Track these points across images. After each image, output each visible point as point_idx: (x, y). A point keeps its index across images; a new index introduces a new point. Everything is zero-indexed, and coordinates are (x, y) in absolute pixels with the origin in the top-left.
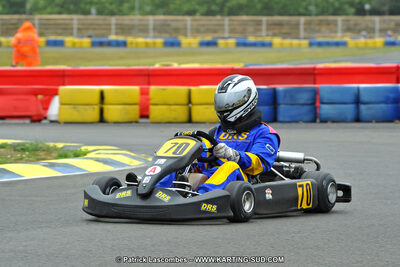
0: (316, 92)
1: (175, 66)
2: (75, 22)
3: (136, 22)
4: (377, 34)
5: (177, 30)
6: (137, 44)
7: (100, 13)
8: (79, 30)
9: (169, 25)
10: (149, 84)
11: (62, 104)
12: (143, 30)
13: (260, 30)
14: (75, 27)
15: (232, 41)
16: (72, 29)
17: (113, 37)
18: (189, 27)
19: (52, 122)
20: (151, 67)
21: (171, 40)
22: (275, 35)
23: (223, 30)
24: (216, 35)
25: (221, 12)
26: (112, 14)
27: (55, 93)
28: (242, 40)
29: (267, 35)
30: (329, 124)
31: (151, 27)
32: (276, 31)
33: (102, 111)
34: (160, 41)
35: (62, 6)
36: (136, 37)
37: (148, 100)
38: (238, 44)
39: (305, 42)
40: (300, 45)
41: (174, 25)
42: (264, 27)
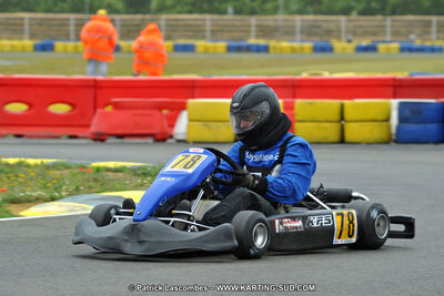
1: (326, 75)
2: (208, 23)
3: (281, 23)
5: (329, 33)
6: (281, 48)
7: (238, 12)
8: (213, 32)
9: (319, 27)
10: (295, 97)
11: (190, 120)
12: (289, 33)
13: (428, 33)
14: (208, 29)
15: (395, 46)
16: (204, 31)
17: (252, 41)
18: (343, 29)
19: (179, 141)
20: (297, 77)
21: (323, 44)
23: (385, 35)
24: (375, 38)
25: (382, 11)
26: (253, 13)
27: (183, 107)
28: (407, 45)
29: (438, 39)
31: (298, 29)
34: (308, 45)
35: (193, 5)
36: (279, 40)
37: (292, 115)
38: (402, 50)
41: (326, 26)
42: (434, 29)
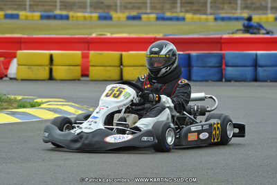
0: (222, 57)
1: (109, 35)
4: (269, 11)
5: (109, 7)
6: (77, 17)
8: (31, 6)
9: (102, 3)
10: (89, 50)
11: (19, 65)
12: (82, 7)
13: (176, 7)
14: (28, 3)
15: (153, 16)
16: (25, 5)
17: (58, 12)
18: (119, 4)
19: (11, 79)
20: (90, 36)
21: (104, 14)
22: (187, 11)
23: (146, 7)
24: (140, 11)
27: (14, 56)
28: (161, 15)
29: (181, 12)
30: (233, 83)
31: (88, 4)
32: (188, 8)
33: (51, 71)
34: (95, 15)
36: (76, 12)
37: (88, 62)
38: (158, 19)
39: (211, 17)
40: (207, 19)
41: (107, 2)
42: (179, 5)
